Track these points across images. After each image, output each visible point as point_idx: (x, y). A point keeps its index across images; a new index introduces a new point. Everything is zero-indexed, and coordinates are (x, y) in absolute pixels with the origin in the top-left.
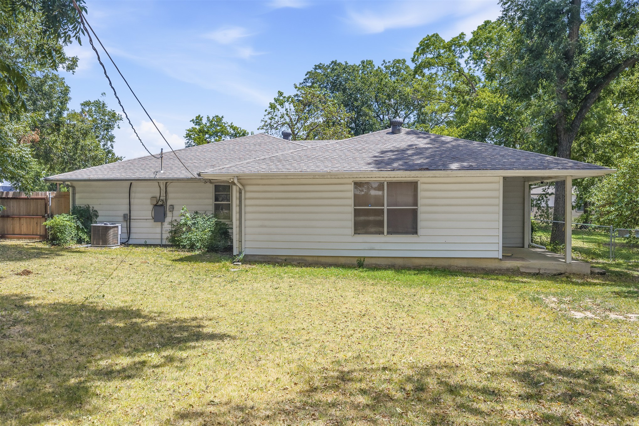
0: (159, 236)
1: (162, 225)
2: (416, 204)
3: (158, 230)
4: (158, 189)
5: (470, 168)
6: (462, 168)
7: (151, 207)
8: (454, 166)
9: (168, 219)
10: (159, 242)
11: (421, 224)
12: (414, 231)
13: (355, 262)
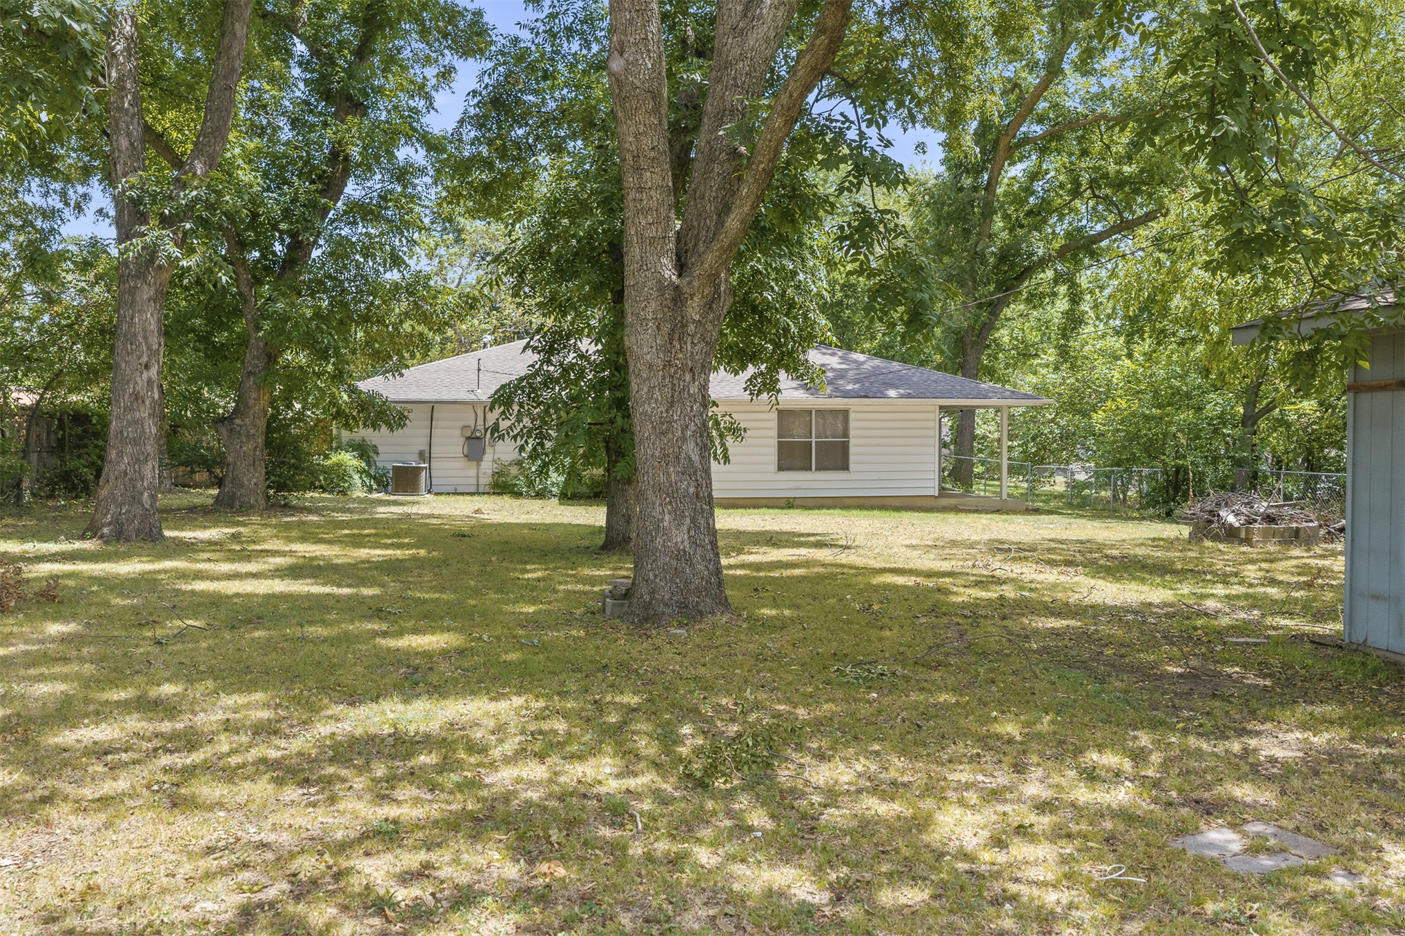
0: (474, 481)
1: (478, 465)
2: (846, 434)
3: (473, 472)
4: (473, 415)
5: (909, 396)
6: (902, 396)
7: (462, 440)
8: (892, 393)
9: (488, 457)
10: (473, 489)
11: (852, 459)
12: (845, 467)
13: (783, 503)
